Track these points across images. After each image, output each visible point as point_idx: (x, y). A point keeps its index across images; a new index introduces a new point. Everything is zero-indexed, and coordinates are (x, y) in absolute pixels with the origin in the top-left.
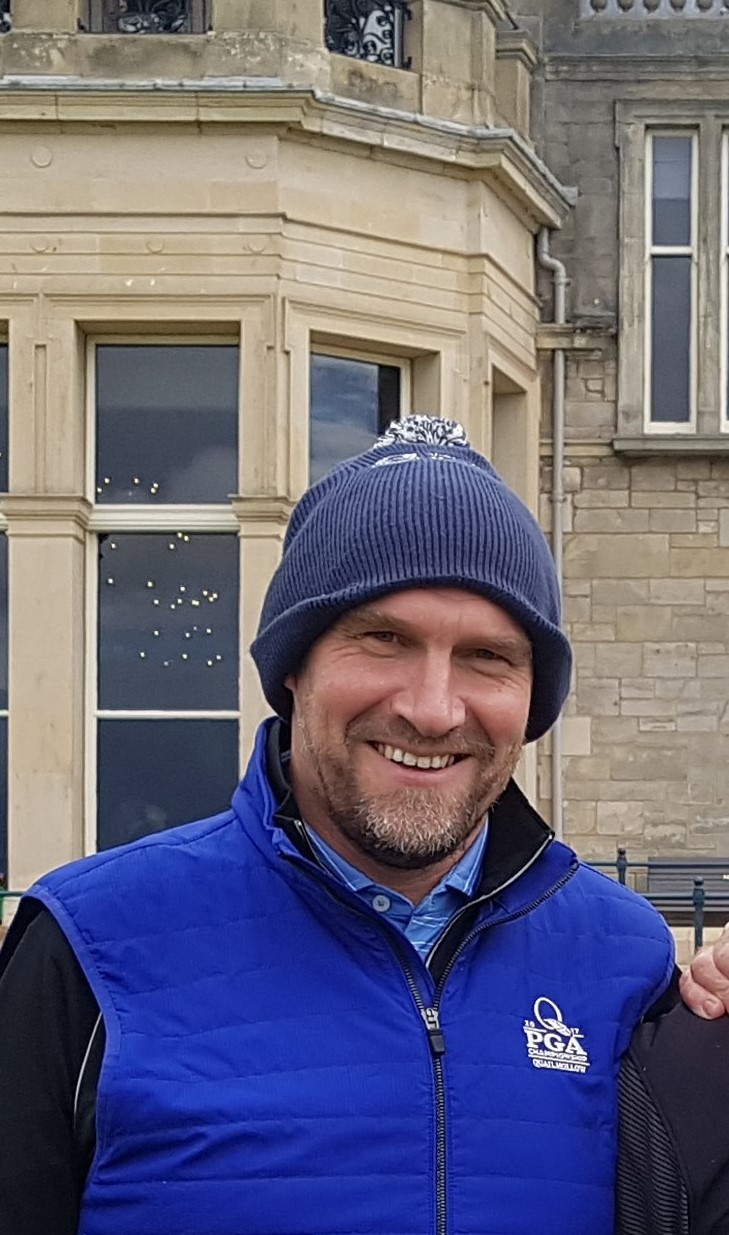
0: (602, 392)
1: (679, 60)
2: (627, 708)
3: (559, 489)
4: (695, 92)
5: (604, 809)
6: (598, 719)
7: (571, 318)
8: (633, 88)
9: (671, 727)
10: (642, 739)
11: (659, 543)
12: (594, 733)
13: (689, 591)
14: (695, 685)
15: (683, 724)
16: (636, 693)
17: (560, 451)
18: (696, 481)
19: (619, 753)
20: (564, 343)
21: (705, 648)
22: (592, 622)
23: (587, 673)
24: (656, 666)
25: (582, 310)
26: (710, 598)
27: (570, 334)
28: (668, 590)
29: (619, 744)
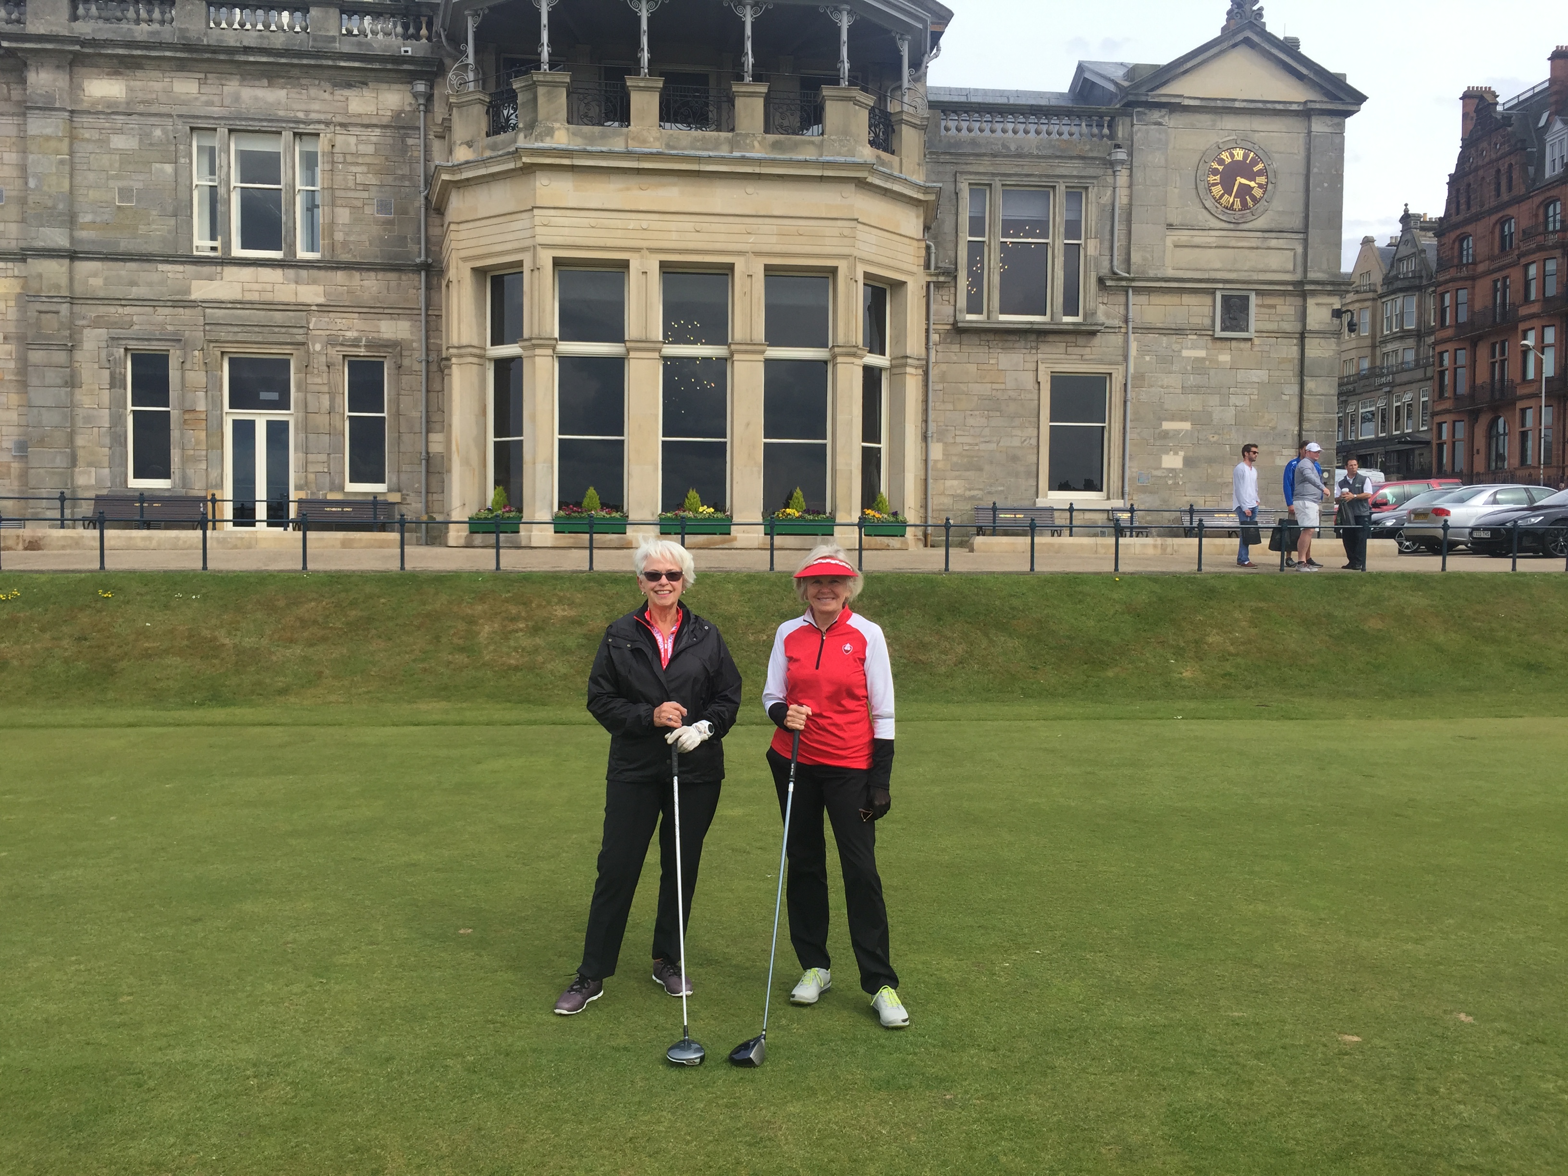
0: (949, 301)
1: (984, 155)
2: (959, 440)
3: (931, 344)
4: (991, 169)
5: (948, 483)
6: (946, 444)
7: (937, 268)
8: (964, 166)
9: (977, 448)
10: (964, 453)
11: (972, 368)
12: (944, 450)
13: (985, 389)
14: (987, 430)
15: (983, 447)
16: (962, 433)
17: (932, 327)
18: (988, 341)
19: (955, 459)
20: (934, 279)
21: (991, 414)
22: (943, 402)
23: (942, 424)
24: (971, 421)
25: (940, 265)
26: (994, 392)
27: (937, 275)
28: (977, 388)
29: (956, 455)
